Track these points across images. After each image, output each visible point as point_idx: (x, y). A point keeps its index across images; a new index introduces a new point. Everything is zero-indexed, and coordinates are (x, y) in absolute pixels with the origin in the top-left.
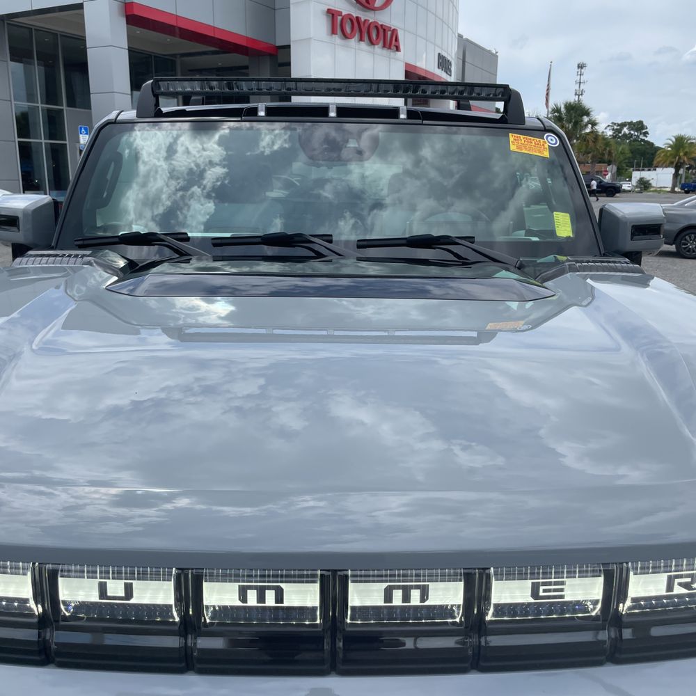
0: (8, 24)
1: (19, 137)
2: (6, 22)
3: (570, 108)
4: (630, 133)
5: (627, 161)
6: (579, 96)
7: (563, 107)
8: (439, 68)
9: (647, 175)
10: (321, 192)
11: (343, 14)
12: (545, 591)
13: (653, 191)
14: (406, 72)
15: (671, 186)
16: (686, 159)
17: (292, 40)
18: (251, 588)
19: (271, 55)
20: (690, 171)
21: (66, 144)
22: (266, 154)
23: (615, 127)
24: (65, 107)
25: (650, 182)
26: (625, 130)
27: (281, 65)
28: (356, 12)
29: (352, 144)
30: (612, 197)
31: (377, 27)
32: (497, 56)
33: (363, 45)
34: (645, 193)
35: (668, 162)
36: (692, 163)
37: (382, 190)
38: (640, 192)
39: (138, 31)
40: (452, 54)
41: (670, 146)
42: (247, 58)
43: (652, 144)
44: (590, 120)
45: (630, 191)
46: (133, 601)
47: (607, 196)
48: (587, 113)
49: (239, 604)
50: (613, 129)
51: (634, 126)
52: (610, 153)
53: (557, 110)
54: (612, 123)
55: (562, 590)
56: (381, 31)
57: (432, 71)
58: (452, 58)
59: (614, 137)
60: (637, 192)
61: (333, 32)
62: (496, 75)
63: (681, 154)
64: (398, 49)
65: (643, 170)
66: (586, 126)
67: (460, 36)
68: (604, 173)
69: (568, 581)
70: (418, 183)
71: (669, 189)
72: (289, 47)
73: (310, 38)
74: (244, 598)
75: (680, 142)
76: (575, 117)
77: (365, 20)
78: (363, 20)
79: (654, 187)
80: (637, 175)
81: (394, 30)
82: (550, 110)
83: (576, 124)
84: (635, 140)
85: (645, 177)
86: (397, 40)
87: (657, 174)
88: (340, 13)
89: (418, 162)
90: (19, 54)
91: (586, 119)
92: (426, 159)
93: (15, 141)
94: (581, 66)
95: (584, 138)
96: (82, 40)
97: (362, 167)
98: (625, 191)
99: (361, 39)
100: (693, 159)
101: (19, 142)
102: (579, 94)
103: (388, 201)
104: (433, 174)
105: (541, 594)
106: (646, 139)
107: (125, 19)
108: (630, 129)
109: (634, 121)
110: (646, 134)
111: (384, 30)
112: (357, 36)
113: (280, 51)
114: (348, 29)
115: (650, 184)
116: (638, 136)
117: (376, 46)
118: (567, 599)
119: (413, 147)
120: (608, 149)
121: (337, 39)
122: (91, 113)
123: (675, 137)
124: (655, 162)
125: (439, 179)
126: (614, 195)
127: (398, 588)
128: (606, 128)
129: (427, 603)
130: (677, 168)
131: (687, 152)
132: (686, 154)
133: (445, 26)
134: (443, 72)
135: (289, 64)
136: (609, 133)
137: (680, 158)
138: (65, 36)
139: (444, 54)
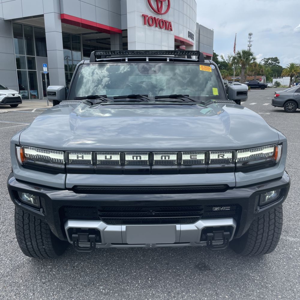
0: (13, 23)
1: (17, 69)
2: (12, 22)
3: (244, 52)
4: (272, 63)
5: (271, 74)
6: (250, 47)
7: (241, 52)
8: (189, 37)
9: (279, 80)
10: (142, 84)
11: (149, 16)
12: (193, 157)
13: (281, 87)
14: (175, 39)
15: (289, 85)
16: (295, 73)
17: (128, 27)
18: (135, 156)
19: (119, 33)
20: (298, 78)
21: (36, 71)
22: (122, 73)
23: (265, 60)
24: (36, 56)
25: (280, 83)
26: (270, 61)
27: (123, 37)
28: (154, 15)
29: (153, 69)
30: (264, 89)
31: (162, 21)
32: (213, 32)
33: (157, 29)
34: (278, 88)
35: (287, 74)
36: (298, 75)
37: (163, 84)
38: (276, 87)
39: (65, 25)
40: (194, 31)
41: (288, 68)
42: (109, 35)
43: (282, 67)
44: (253, 57)
45: (271, 87)
46: (112, 159)
47: (261, 89)
48: (252, 55)
49: (133, 160)
50: (265, 61)
51: (274, 59)
52: (262, 71)
53: (239, 53)
54: (264, 58)
55: (196, 157)
56: (164, 23)
57: (186, 38)
58: (194, 33)
59: (265, 64)
60: (274, 87)
61: (145, 24)
62: (213, 39)
63: (293, 71)
64: (171, 30)
65: (277, 78)
66: (251, 60)
67: (197, 24)
68: (260, 79)
69: (197, 155)
70: (174, 81)
71: (288, 86)
72: (127, 30)
73: (135, 27)
74: (133, 158)
75: (292, 66)
76: (246, 56)
77: (158, 19)
78: (157, 19)
79: (282, 85)
80: (274, 80)
81: (170, 22)
82: (236, 53)
83: (247, 59)
84: (274, 66)
85: (278, 81)
86: (171, 26)
87: (283, 80)
88: (147, 16)
89: (175, 74)
90: (17, 35)
91: (251, 57)
92: (178, 74)
93: (16, 70)
94: (250, 35)
95: (250, 65)
96: (44, 29)
97: (156, 76)
98: (269, 87)
99: (156, 26)
100: (298, 73)
101: (17, 71)
102: (250, 46)
103: (165, 88)
104: (179, 78)
105: (192, 158)
106: (279, 65)
107: (61, 20)
108: (272, 61)
109: (274, 57)
110: (279, 63)
111: (166, 22)
112: (155, 25)
113: (123, 32)
114: (151, 22)
115: (280, 84)
116: (275, 64)
117: (162, 29)
118: (197, 159)
119: (173, 70)
120: (261, 69)
121: (146, 26)
122: (47, 58)
123: (290, 64)
124: (282, 75)
125: (181, 80)
126: (264, 88)
127: (164, 156)
128: (261, 61)
129: (169, 159)
130: (291, 77)
131: (295, 70)
132: (295, 71)
133: (191, 20)
134: (190, 39)
135: (127, 37)
136: (263, 63)
137: (292, 73)
138: (35, 27)
139: (191, 31)
